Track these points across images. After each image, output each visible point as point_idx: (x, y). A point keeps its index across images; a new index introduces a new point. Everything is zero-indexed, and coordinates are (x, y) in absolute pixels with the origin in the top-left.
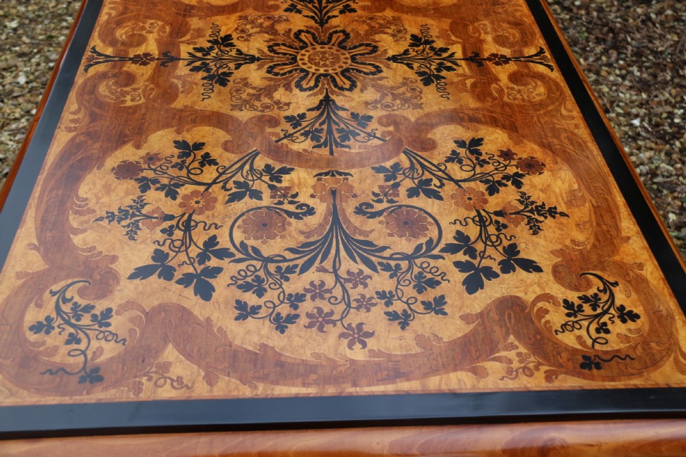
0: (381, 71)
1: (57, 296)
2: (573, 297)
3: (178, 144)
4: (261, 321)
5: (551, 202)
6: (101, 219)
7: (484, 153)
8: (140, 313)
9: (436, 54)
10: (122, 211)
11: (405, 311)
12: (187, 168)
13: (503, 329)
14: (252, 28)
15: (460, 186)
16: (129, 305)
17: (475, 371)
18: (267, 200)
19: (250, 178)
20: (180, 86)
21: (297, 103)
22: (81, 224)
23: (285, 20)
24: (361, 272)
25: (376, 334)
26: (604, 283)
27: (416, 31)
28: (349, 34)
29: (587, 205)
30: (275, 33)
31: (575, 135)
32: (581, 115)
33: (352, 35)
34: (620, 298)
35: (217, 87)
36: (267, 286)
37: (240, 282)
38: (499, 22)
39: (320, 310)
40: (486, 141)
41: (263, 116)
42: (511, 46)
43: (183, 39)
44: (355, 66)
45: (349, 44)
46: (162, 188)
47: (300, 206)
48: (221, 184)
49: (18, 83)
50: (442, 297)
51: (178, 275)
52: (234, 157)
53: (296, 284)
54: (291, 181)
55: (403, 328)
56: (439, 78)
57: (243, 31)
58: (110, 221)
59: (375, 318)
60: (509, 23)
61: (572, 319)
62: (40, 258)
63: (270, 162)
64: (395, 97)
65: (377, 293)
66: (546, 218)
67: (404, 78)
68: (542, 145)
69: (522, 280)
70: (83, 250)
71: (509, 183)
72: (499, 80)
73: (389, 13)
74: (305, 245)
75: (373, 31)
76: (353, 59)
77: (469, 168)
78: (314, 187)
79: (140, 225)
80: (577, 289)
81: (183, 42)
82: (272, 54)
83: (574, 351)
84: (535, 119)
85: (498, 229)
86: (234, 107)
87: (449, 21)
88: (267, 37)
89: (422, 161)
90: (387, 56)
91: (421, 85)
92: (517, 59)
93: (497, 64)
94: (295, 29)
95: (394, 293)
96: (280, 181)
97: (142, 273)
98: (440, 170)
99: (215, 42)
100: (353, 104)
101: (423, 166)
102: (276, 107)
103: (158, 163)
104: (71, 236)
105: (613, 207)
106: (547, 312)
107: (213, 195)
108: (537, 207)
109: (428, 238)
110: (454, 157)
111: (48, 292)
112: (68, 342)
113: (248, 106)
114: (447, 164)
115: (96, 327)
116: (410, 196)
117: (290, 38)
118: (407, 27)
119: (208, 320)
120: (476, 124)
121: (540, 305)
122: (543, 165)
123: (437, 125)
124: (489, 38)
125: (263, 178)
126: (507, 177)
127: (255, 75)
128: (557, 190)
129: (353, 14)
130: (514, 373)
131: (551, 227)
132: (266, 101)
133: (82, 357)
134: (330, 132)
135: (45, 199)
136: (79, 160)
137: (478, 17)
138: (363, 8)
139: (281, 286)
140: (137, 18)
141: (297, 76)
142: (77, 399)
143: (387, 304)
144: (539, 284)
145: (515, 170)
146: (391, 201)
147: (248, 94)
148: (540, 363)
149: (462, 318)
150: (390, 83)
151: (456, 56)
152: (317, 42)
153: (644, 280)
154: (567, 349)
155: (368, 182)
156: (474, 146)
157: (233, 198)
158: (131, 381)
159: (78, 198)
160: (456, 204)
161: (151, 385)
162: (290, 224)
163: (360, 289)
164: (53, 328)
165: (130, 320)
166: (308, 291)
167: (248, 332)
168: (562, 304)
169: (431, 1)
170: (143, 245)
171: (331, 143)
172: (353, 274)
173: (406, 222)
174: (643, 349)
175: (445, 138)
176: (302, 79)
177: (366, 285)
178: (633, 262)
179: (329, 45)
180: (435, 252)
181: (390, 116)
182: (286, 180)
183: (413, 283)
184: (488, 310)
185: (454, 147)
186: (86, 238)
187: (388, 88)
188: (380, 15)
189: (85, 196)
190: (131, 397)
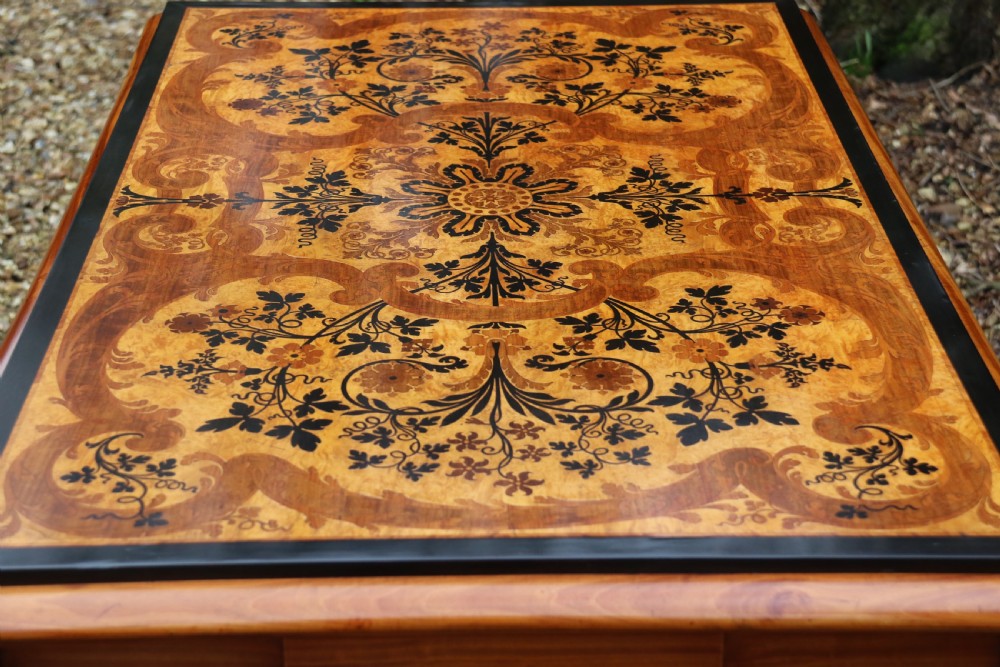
0: (579, 212)
1: (96, 448)
2: (841, 450)
3: (262, 295)
4: (386, 470)
5: (829, 353)
6: (154, 373)
7: (730, 302)
8: (215, 464)
9: (671, 189)
10: (184, 365)
11: (590, 461)
12: (278, 321)
13: (730, 480)
14: (377, 163)
15: (687, 338)
16: (201, 455)
17: (683, 517)
18: (396, 352)
19: (372, 330)
20: (264, 232)
21: (446, 249)
22: (125, 378)
23: (429, 153)
24: (530, 424)
25: (546, 482)
26: (890, 436)
27: (641, 163)
28: (531, 168)
29: (883, 356)
30: (415, 169)
31: (882, 280)
32: (896, 257)
33: (536, 169)
34: (911, 449)
35: (321, 233)
36: (395, 438)
37: (355, 434)
38: (780, 148)
39: (469, 461)
40: (734, 288)
41: (392, 264)
42: (796, 177)
43: (266, 177)
44: (538, 206)
45: (531, 180)
46: (243, 341)
47: (447, 359)
48: (330, 337)
50: (646, 448)
51: (268, 427)
52: (348, 309)
53: (436, 435)
54: (433, 333)
55: (585, 477)
56: (669, 218)
57: (362, 167)
58: (166, 376)
59: (549, 468)
60: (798, 150)
61: (835, 470)
62: (68, 411)
63: (403, 313)
64: (598, 241)
65: (551, 444)
66: (814, 370)
67: (616, 220)
68: (825, 292)
69: (766, 433)
70: (130, 404)
71: (765, 334)
72: (769, 219)
73: (599, 142)
74: (450, 398)
75: (571, 163)
76: (536, 198)
77: (705, 319)
78: (467, 340)
79: (211, 378)
80: (847, 441)
81: (266, 181)
82: (408, 194)
83: (829, 502)
84: (820, 263)
85: (739, 381)
86: (347, 255)
87: (698, 150)
88: (400, 173)
89: (632, 311)
90: (591, 194)
91: (641, 227)
92: (802, 194)
93: (769, 200)
94: (446, 164)
95: (576, 444)
96: (418, 334)
97: (218, 425)
98: (660, 321)
99: (320, 180)
100: (533, 250)
101: (633, 317)
102: (412, 254)
103: (234, 316)
104: (111, 390)
105: (923, 357)
106: (797, 463)
107: (317, 348)
108: (802, 359)
109: (631, 391)
110: (683, 306)
111: (82, 444)
112: (115, 490)
113: (369, 254)
114: (671, 315)
115: (155, 476)
116: (608, 348)
117: (437, 174)
118: (626, 158)
119: (312, 470)
120: (723, 271)
121: (787, 457)
122: (823, 314)
123: (661, 271)
124: (761, 169)
125: (392, 330)
126: (762, 328)
127: (382, 219)
128: (839, 342)
129: (540, 144)
130: (739, 520)
131: (820, 380)
132: (399, 247)
133: (137, 504)
134: (494, 280)
135: (69, 353)
136: (114, 313)
137: (746, 143)
138: (558, 136)
139: (414, 437)
140: (193, 153)
141: (447, 218)
142: (133, 540)
143: (565, 455)
144: (791, 437)
145: (776, 320)
146: (582, 353)
147: (370, 240)
148: (778, 512)
149: (672, 468)
150: (594, 225)
151: (702, 192)
152: (481, 179)
153: (955, 434)
154: (820, 498)
155: (549, 333)
156: (716, 295)
157: (346, 351)
158: (207, 524)
159: (117, 352)
160: (680, 356)
161: (233, 528)
162: (430, 377)
163: (528, 440)
164: (94, 478)
165: (203, 470)
166: (453, 442)
167: (367, 480)
168: (822, 455)
169: (671, 125)
170: (216, 399)
171: (495, 292)
172: (519, 426)
173: (603, 375)
174: (935, 500)
175: (671, 287)
176: (454, 222)
177: (536, 437)
178: (941, 415)
179: (500, 183)
180: (639, 405)
181: (589, 262)
182: (425, 333)
183: (604, 435)
184: (711, 461)
185: (684, 295)
186: (131, 392)
187: (589, 230)
188: (584, 144)
189: (127, 350)
190: (207, 538)
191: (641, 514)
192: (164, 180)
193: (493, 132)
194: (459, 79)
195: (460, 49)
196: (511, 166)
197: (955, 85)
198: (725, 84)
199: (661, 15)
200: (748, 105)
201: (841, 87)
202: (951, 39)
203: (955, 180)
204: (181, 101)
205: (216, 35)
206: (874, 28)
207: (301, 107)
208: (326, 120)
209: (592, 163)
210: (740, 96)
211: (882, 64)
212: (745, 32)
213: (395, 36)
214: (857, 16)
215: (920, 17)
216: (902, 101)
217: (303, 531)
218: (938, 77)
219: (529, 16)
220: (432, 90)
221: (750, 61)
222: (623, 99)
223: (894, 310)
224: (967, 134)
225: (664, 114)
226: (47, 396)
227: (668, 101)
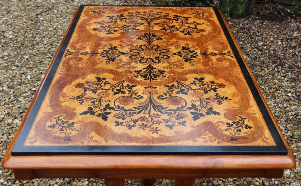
0: (170, 58)
1: (56, 119)
2: (230, 122)
3: (97, 78)
4: (124, 126)
5: (227, 96)
6: (71, 99)
7: (204, 82)
8: (83, 124)
9: (190, 52)
10: (78, 96)
11: (172, 125)
12: (100, 85)
13: (205, 130)
14: (124, 44)
15: (195, 91)
16: (80, 121)
17: (194, 141)
18: (127, 94)
19: (122, 88)
20: (98, 62)
21: (139, 67)
22: (64, 100)
23: (136, 42)
24: (158, 114)
25: (161, 130)
26: (241, 118)
27: (184, 46)
28: (159, 46)
29: (239, 97)
30: (133, 46)
31: (238, 77)
32: (241, 71)
33: (160, 46)
34: (246, 122)
35: (111, 62)
36: (126, 117)
37: (117, 116)
38: (215, 43)
39: (143, 124)
40: (205, 78)
41: (127, 71)
42: (219, 50)
43: (99, 48)
44: (161, 56)
45: (159, 49)
46: (92, 90)
47: (139, 96)
48: (112, 90)
49: (27, 79)
50: (185, 121)
51: (96, 114)
52: (116, 82)
53: (136, 117)
54: (136, 89)
55: (171, 129)
56: (190, 60)
57: (121, 45)
58: (73, 99)
59: (162, 126)
60: (219, 43)
61: (229, 128)
62: (51, 108)
63: (129, 84)
64: (174, 65)
65: (163, 120)
66: (224, 100)
67: (178, 60)
68: (226, 80)
69: (213, 117)
70: (65, 107)
71: (212, 90)
72: (213, 60)
73: (174, 40)
74: (139, 107)
75: (168, 45)
76: (160, 54)
77: (198, 86)
78: (144, 91)
79: (84, 100)
80: (232, 120)
81: (99, 49)
82: (131, 52)
83: (228, 136)
84: (224, 72)
85: (207, 103)
86: (117, 68)
87: (196, 42)
88: (129, 47)
89: (182, 84)
90: (173, 53)
91: (184, 62)
92: (220, 54)
93: (213, 56)
94: (140, 45)
95: (169, 120)
96: (132, 89)
97: (85, 113)
98: (188, 87)
99: (111, 49)
100: (159, 67)
101: (182, 85)
102: (132, 68)
103: (90, 84)
104: (61, 103)
105: (248, 97)
106: (221, 126)
107: (109, 93)
108: (221, 97)
109: (182, 105)
110: (194, 83)
111: (53, 118)
112: (60, 131)
113: (122, 68)
114: (191, 85)
115: (69, 127)
116: (177, 94)
117: (138, 47)
118: (181, 44)
119: (106, 126)
120: (203, 74)
121: (218, 124)
122: (225, 85)
123: (189, 73)
124: (211, 48)
125: (126, 88)
126: (212, 89)
127: (125, 59)
128: (229, 93)
129: (161, 40)
130: (207, 141)
131: (225, 103)
132: (129, 66)
133: (65, 134)
134: (150, 75)
135: (52, 93)
136: (63, 83)
137: (208, 41)
138: (165, 38)
139: (131, 117)
140: (83, 41)
141: (139, 59)
142: (63, 145)
143: (166, 123)
144: (219, 118)
145: (215, 87)
146: (170, 95)
147: (122, 64)
148: (216, 139)
149: (191, 127)
150: (173, 61)
151: (198, 53)
152: (148, 49)
153: (256, 118)
154: (226, 135)
155: (163, 89)
156: (201, 80)
157: (115, 94)
158: (81, 141)
159: (63, 93)
160: (193, 96)
161: (87, 142)
162: (135, 101)
163: (157, 118)
164: (55, 127)
165: (80, 125)
166: (140, 119)
167: (119, 129)
168: (226, 124)
169: (190, 36)
170: (85, 106)
171: (150, 78)
172: (155, 115)
173: (175, 101)
174: (252, 136)
175: (191, 77)
176: (141, 60)
177: (159, 118)
178: (253, 113)
179: (152, 50)
180: (184, 109)
181: (172, 71)
182: (134, 89)
183: (175, 117)
184: (200, 125)
185: (194, 80)
186: (66, 104)
187: (172, 62)
188: (171, 40)
189: (65, 92)
190: (81, 144)
191: (184, 140)
192: (76, 48)
193: (151, 37)
194: (143, 24)
195: (144, 16)
196: (155, 46)
197: (246, 20)
198: (202, 26)
199: (188, 10)
200: (207, 32)
201: (227, 28)
202: (245, 10)
203: (246, 40)
204: (81, 29)
205: (90, 12)
206: (230, 7)
207: (108, 30)
208: (113, 33)
209: (173, 45)
210: (206, 29)
211: (231, 15)
212: (207, 14)
213: (129, 13)
214: (227, 5)
215: (239, 6)
216: (235, 22)
217: (103, 143)
218: (243, 18)
219: (159, 9)
220: (137, 26)
221: (207, 21)
222: (180, 29)
223: (241, 85)
224: (249, 30)
225: (189, 34)
226: (46, 105)
227: (190, 30)
